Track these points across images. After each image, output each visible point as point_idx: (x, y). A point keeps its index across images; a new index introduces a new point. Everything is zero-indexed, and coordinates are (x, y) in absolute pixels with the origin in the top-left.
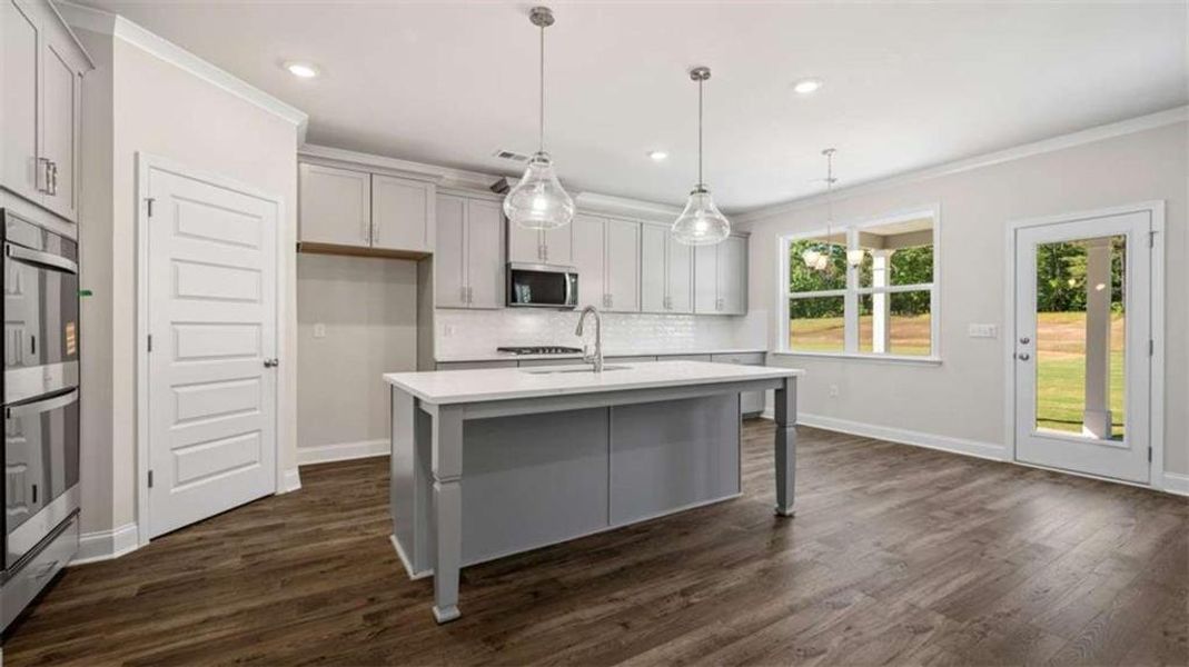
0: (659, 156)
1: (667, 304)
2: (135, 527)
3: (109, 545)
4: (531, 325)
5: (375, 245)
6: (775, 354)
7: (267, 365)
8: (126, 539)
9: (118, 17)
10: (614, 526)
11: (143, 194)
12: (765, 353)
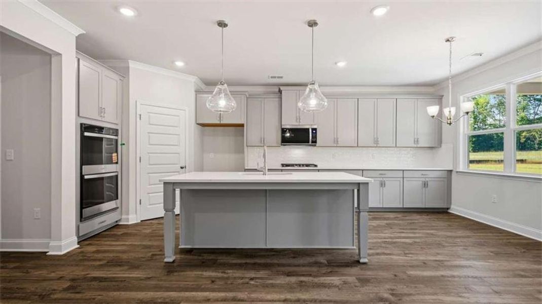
0: (341, 64)
1: (376, 141)
2: (135, 216)
3: (128, 220)
4: (297, 153)
5: (222, 122)
6: (457, 172)
7: (182, 168)
8: (133, 219)
9: (129, 61)
10: (269, 247)
11: (138, 113)
12: (451, 171)
